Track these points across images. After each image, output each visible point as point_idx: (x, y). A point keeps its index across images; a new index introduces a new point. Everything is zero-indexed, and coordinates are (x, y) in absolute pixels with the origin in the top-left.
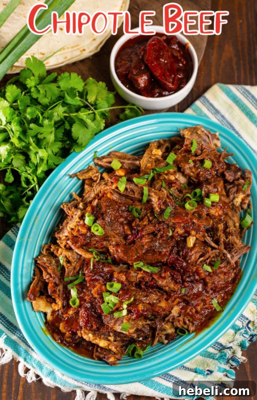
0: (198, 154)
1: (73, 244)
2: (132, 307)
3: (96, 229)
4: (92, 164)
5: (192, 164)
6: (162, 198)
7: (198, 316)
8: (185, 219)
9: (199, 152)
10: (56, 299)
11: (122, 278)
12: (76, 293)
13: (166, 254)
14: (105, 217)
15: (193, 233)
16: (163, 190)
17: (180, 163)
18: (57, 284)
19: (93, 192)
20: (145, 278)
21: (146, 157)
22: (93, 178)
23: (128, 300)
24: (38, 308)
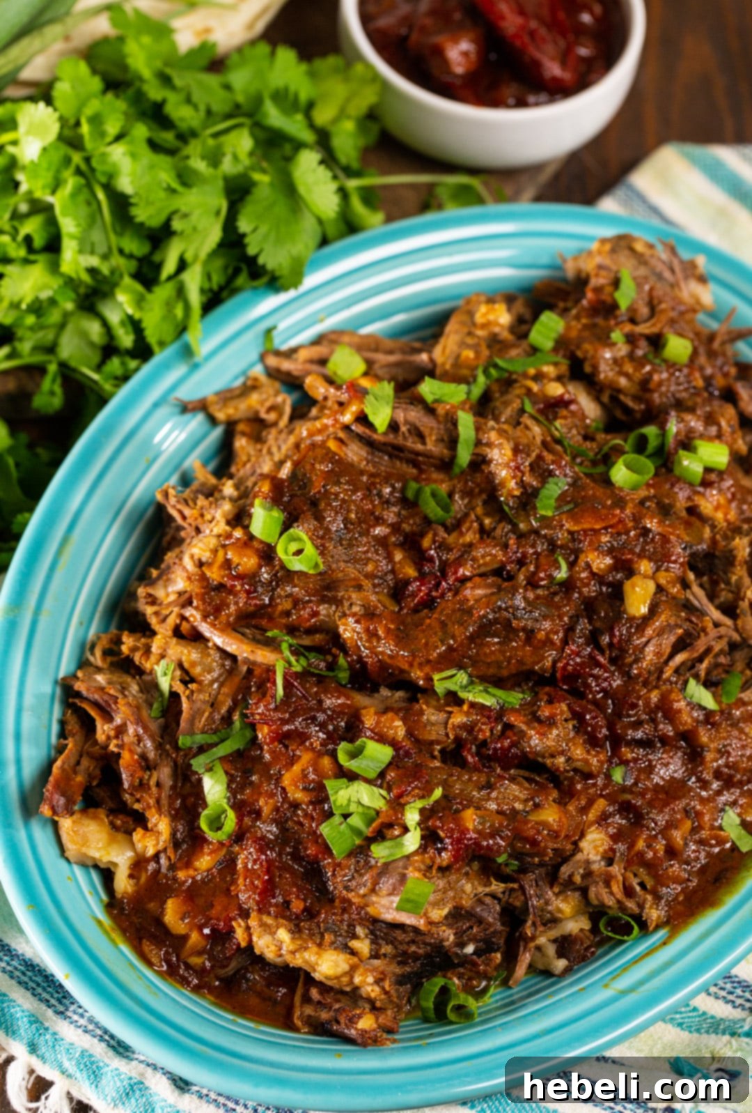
0: (639, 319)
1: (205, 617)
2: (440, 818)
3: (294, 547)
4: (258, 370)
5: (623, 349)
6: (528, 446)
7: (675, 868)
8: (614, 516)
9: (644, 311)
10: (148, 814)
11: (390, 728)
12: (225, 786)
13: (552, 643)
14: (325, 510)
15: (645, 566)
16: (529, 422)
17: (578, 347)
18: (152, 763)
19: (267, 458)
20: (476, 729)
21: (456, 332)
22: (263, 415)
23: (422, 797)
24: (83, 846)
